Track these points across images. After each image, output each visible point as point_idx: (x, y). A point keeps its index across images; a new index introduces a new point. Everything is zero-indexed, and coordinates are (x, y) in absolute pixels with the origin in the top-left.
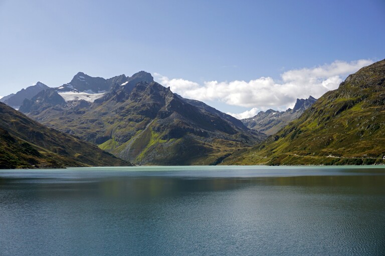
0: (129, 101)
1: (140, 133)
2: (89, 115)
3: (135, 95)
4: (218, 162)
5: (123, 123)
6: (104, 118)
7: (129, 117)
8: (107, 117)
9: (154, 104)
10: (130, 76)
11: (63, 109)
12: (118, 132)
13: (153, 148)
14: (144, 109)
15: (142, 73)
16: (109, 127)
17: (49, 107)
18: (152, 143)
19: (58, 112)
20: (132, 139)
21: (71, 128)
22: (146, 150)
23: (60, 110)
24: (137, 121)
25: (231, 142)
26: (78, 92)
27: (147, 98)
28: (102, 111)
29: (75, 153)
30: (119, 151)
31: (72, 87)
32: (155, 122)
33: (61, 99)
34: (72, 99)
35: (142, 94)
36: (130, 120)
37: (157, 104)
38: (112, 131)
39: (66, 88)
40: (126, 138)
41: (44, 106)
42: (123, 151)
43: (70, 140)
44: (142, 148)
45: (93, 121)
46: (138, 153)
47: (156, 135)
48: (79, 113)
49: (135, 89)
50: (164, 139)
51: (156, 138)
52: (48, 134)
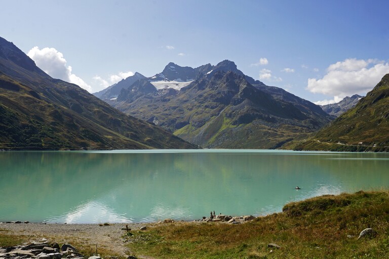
0: (207, 89)
1: (214, 118)
2: (173, 102)
3: (213, 84)
4: (279, 146)
5: (200, 109)
6: (184, 106)
7: (206, 104)
8: (188, 104)
9: (229, 91)
10: (215, 65)
11: (154, 96)
12: (195, 118)
13: (224, 132)
14: (219, 96)
15: (226, 62)
16: (188, 113)
17: (141, 95)
18: (224, 128)
19: (149, 100)
20: (206, 124)
21: (155, 115)
22: (217, 135)
23: (151, 98)
24: (212, 108)
25: (297, 127)
26: (169, 81)
27: (222, 86)
28: (184, 99)
29: (145, 137)
30: (194, 135)
31: (163, 76)
32: (228, 109)
33: (153, 88)
34: (162, 88)
35: (219, 82)
36: (206, 107)
37: (232, 92)
38: (190, 118)
39: (158, 78)
40: (201, 123)
41: (139, 94)
42: (197, 135)
43: (144, 126)
44: (214, 132)
45: (174, 108)
46: (211, 137)
47: (228, 120)
48: (165, 101)
49: (213, 78)
50: (234, 124)
51: (227, 124)
52: (126, 121)
